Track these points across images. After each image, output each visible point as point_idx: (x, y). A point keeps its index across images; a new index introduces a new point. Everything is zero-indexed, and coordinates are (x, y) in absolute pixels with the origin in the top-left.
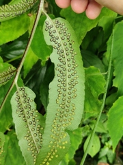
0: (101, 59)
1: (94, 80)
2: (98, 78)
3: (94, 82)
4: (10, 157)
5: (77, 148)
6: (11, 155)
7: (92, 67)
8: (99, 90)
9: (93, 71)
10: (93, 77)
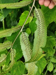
0: (54, 33)
1: (51, 41)
2: (53, 40)
3: (51, 42)
4: (18, 70)
5: (44, 68)
6: (19, 70)
7: (51, 36)
8: (53, 45)
9: (51, 38)
10: (51, 40)
